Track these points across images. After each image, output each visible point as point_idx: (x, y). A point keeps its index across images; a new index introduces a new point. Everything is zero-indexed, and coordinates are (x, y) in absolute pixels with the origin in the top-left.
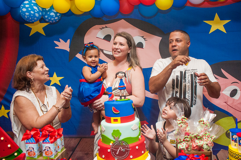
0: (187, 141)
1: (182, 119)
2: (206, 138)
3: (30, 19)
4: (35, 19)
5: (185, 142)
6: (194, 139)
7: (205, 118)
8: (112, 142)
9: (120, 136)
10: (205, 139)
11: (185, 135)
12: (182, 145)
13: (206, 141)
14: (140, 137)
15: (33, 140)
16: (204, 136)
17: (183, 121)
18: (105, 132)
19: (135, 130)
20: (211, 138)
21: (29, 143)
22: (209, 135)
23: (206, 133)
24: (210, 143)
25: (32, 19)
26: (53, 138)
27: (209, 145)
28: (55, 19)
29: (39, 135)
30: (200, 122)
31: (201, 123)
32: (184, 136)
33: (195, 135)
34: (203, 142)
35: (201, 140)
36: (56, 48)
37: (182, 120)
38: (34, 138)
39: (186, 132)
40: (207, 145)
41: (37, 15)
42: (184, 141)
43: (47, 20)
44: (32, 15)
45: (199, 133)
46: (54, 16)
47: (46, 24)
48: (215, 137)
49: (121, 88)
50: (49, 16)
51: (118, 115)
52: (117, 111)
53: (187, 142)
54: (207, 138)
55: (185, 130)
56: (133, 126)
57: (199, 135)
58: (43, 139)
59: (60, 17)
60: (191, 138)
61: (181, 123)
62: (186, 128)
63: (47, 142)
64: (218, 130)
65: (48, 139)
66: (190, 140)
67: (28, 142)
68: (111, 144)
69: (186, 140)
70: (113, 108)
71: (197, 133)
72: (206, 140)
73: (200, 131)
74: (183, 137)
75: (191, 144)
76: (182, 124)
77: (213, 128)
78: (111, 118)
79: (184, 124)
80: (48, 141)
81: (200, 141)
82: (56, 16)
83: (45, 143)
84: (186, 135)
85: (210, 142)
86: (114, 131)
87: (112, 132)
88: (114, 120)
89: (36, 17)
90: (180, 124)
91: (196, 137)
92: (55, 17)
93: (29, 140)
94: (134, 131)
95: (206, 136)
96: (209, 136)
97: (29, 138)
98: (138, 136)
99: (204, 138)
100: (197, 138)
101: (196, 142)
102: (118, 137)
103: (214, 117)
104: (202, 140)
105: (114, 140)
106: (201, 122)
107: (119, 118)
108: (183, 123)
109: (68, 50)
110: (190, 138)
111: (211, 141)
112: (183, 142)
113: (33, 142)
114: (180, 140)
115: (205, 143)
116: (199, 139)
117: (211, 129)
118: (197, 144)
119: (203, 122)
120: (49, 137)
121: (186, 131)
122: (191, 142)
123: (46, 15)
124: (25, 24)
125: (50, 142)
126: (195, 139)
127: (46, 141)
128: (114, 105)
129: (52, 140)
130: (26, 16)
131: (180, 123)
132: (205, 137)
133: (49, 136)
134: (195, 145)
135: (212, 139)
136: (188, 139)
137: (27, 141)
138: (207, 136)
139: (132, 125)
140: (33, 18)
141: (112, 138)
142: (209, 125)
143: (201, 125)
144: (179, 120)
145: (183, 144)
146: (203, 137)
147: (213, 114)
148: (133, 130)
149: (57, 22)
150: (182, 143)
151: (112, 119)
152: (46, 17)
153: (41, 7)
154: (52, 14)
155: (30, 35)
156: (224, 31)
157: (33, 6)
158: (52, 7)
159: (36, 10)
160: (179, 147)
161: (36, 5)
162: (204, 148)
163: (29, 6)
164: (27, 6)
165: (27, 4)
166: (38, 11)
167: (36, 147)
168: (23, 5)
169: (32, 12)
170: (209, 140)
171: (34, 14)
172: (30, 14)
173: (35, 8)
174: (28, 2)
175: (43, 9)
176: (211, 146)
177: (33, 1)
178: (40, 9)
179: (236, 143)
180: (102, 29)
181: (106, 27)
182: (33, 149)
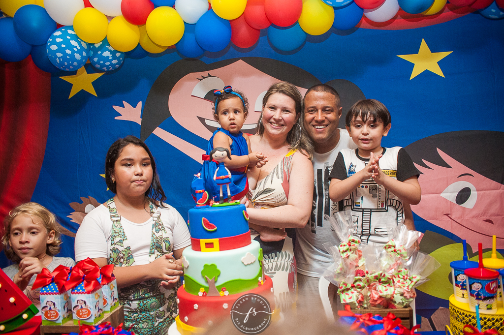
0: (360, 288)
1: (349, 242)
2: (399, 282)
3: (65, 65)
4: (75, 64)
5: (355, 290)
6: (375, 284)
7: (399, 240)
8: (202, 290)
9: (218, 276)
10: (398, 284)
11: (356, 276)
12: (350, 296)
13: (400, 287)
14: (260, 279)
15: (54, 287)
16: (396, 276)
17: (352, 247)
18: (189, 268)
19: (248, 264)
20: (410, 280)
21: (47, 293)
22: (407, 275)
23: (399, 271)
24: (408, 292)
26: (91, 283)
27: (405, 295)
28: (111, 64)
29: (65, 278)
30: (387, 247)
31: (390, 250)
32: (354, 278)
33: (376, 274)
34: (393, 288)
35: (389, 284)
37: (350, 245)
38: (56, 283)
39: (357, 269)
40: (402, 295)
41: (77, 56)
42: (353, 287)
43: (98, 66)
44: (68, 57)
45: (384, 271)
46: (110, 58)
47: (98, 75)
48: (418, 277)
49: (221, 181)
50: (101, 58)
51: (213, 234)
52: (211, 225)
53: (359, 290)
54: (402, 280)
55: (355, 264)
56: (245, 257)
57: (384, 275)
58: (73, 284)
59: (121, 59)
60: (368, 281)
61: (346, 251)
62: (356, 260)
63: (81, 291)
64: (424, 265)
65: (83, 285)
66: (366, 285)
67: (45, 292)
68: (200, 294)
69: (358, 285)
70: (204, 220)
71: (381, 270)
72: (400, 284)
73: (388, 266)
74: (351, 278)
75: (369, 294)
76: (349, 253)
77: (414, 260)
78: (201, 240)
79: (352, 253)
80: (81, 288)
81: (388, 287)
82: (114, 57)
83: (77, 293)
84: (358, 274)
85: (408, 288)
86: (206, 266)
87: (202, 269)
88: (206, 244)
89: (75, 60)
90: (345, 254)
91: (378, 279)
92: (112, 60)
93: (47, 287)
94: (248, 266)
95: (399, 277)
96: (406, 277)
97: (47, 283)
98: (257, 277)
99: (396, 280)
100: (380, 281)
101: (379, 290)
102: (215, 278)
103: (416, 237)
104: (392, 284)
105: (207, 285)
106: (389, 247)
107: (216, 241)
108: (350, 250)
109: (139, 121)
110: (366, 280)
111: (410, 287)
112: (352, 290)
113: (55, 291)
114: (344, 286)
115: (398, 290)
116: (385, 282)
117: (409, 263)
118: (380, 294)
119: (393, 249)
120: (85, 281)
121: (357, 266)
122: (369, 289)
123: (94, 56)
124: (60, 77)
125: (86, 291)
126: (377, 283)
127: (79, 288)
128: (205, 214)
129: (91, 288)
130: (58, 60)
131: (344, 252)
132: (398, 279)
133: (84, 278)
134: (376, 297)
135: (413, 284)
136: (362, 284)
137: (44, 289)
138: (402, 277)
139: (243, 254)
140: (70, 62)
141: (202, 282)
142: (405, 255)
143: (389, 253)
144: (343, 244)
145: (352, 293)
146: (394, 279)
147: (415, 232)
148: (246, 265)
149: (116, 70)
150: (349, 292)
151: (203, 242)
152: (96, 59)
153: (85, 42)
154: (106, 54)
155: (71, 96)
156: (440, 73)
157: (70, 40)
158: (105, 41)
159: (76, 47)
160: (344, 300)
161: (76, 38)
162: (395, 302)
163: (62, 40)
164: (59, 40)
165: (59, 37)
166: (79, 48)
167: (60, 300)
168: (51, 40)
169: (68, 52)
170: (407, 285)
171: (72, 55)
172: (65, 54)
173: (73, 43)
174: (61, 33)
175: (89, 45)
176: (411, 297)
177: (70, 32)
178: (84, 45)
179: (465, 292)
180: (201, 80)
181: (210, 76)
182: (54, 304)
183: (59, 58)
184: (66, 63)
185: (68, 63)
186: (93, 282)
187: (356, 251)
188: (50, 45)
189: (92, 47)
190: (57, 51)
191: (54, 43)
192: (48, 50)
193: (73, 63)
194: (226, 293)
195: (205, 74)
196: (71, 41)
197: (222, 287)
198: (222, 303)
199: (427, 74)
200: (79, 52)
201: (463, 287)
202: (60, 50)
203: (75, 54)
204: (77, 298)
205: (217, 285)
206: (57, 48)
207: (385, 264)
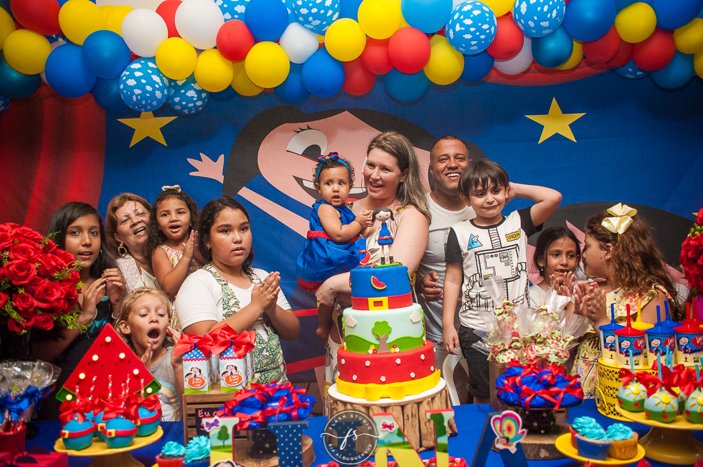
0: (516, 349)
1: (504, 305)
2: (553, 343)
3: (142, 104)
4: (155, 103)
5: (512, 351)
6: (531, 345)
7: (550, 304)
8: (373, 347)
9: (389, 333)
10: (552, 345)
11: (513, 337)
12: (507, 356)
13: (554, 347)
14: (424, 338)
15: (197, 353)
16: (550, 338)
17: (507, 310)
18: (356, 328)
19: (416, 322)
20: (564, 340)
21: (191, 359)
22: (560, 336)
23: (553, 333)
24: (563, 351)
25: (147, 104)
26: (241, 348)
27: (560, 354)
28: (195, 106)
30: (539, 311)
31: (542, 313)
32: (511, 338)
33: (533, 334)
34: (548, 348)
35: (545, 345)
36: (191, 174)
37: (505, 308)
38: (198, 349)
39: (513, 331)
40: (557, 354)
41: (158, 94)
42: (510, 347)
43: (178, 107)
44: (148, 95)
45: (539, 332)
46: (195, 99)
48: (572, 338)
49: (385, 242)
50: (184, 97)
51: (382, 292)
52: (381, 284)
53: (516, 351)
54: (555, 341)
55: (511, 327)
56: (412, 315)
57: (540, 336)
58: (223, 349)
59: (206, 100)
60: (525, 341)
62: (512, 323)
63: (231, 356)
64: (576, 326)
65: (231, 351)
66: (523, 346)
67: (189, 358)
68: (370, 352)
69: (515, 346)
70: (373, 279)
71: (537, 331)
72: (554, 345)
73: (542, 329)
74: (508, 339)
75: (525, 355)
76: (505, 316)
77: (567, 322)
78: (369, 299)
79: (507, 316)
81: (544, 347)
82: (200, 98)
83: (226, 358)
84: (515, 336)
85: (562, 348)
86: (377, 323)
87: (373, 326)
88: (374, 302)
89: (156, 99)
90: (501, 316)
91: (534, 339)
92: (196, 101)
94: (416, 324)
95: (552, 338)
96: (559, 338)
97: (190, 349)
99: (550, 341)
100: (536, 341)
101: (535, 350)
102: (386, 335)
103: (565, 302)
104: (547, 344)
105: (378, 343)
106: (542, 311)
107: (385, 300)
108: (506, 313)
109: (221, 179)
110: (522, 341)
111: (565, 346)
112: (510, 351)
113: (200, 358)
114: (502, 346)
115: (553, 350)
116: (541, 343)
118: (537, 354)
119: (545, 312)
120: (233, 346)
121: (513, 329)
122: (525, 350)
123: (176, 95)
125: (236, 356)
126: (533, 344)
127: (228, 354)
128: (373, 273)
129: (241, 352)
130: (134, 98)
131: (500, 314)
132: (552, 340)
134: (533, 356)
135: (567, 343)
136: (519, 345)
137: (187, 355)
138: (555, 338)
139: (411, 313)
140: (149, 101)
141: (373, 340)
142: (557, 318)
143: (543, 317)
144: (498, 307)
145: (510, 353)
146: (548, 340)
148: (414, 323)
149: (198, 113)
150: (507, 353)
151: (371, 300)
152: (177, 99)
153: (167, 78)
154: (191, 93)
155: (132, 144)
156: (571, 137)
157: (151, 74)
158: (192, 79)
159: (158, 83)
160: (503, 360)
161: (158, 72)
162: (550, 362)
163: (142, 74)
164: (138, 74)
165: (138, 70)
166: (161, 85)
167: (206, 366)
168: (128, 73)
169: (149, 88)
170: (561, 345)
171: (153, 93)
172: (145, 91)
173: (155, 78)
174: (140, 66)
175: (170, 80)
176: (565, 357)
177: (151, 65)
178: (166, 81)
179: (613, 353)
180: (298, 132)
181: (309, 128)
182: (200, 371)
183: (137, 96)
184: (144, 102)
185: (147, 102)
186: (244, 346)
187: (510, 313)
188: (127, 79)
189: (173, 84)
190: (135, 87)
191: (132, 76)
192: (122, 86)
193: (152, 102)
194: (397, 350)
195: (303, 125)
196: (152, 76)
197: (393, 344)
198: (395, 358)
199: (557, 137)
200: (161, 89)
201: (612, 348)
202: (139, 85)
203: (157, 92)
204: (225, 364)
205: (388, 342)
206: (135, 83)
207: (540, 326)
